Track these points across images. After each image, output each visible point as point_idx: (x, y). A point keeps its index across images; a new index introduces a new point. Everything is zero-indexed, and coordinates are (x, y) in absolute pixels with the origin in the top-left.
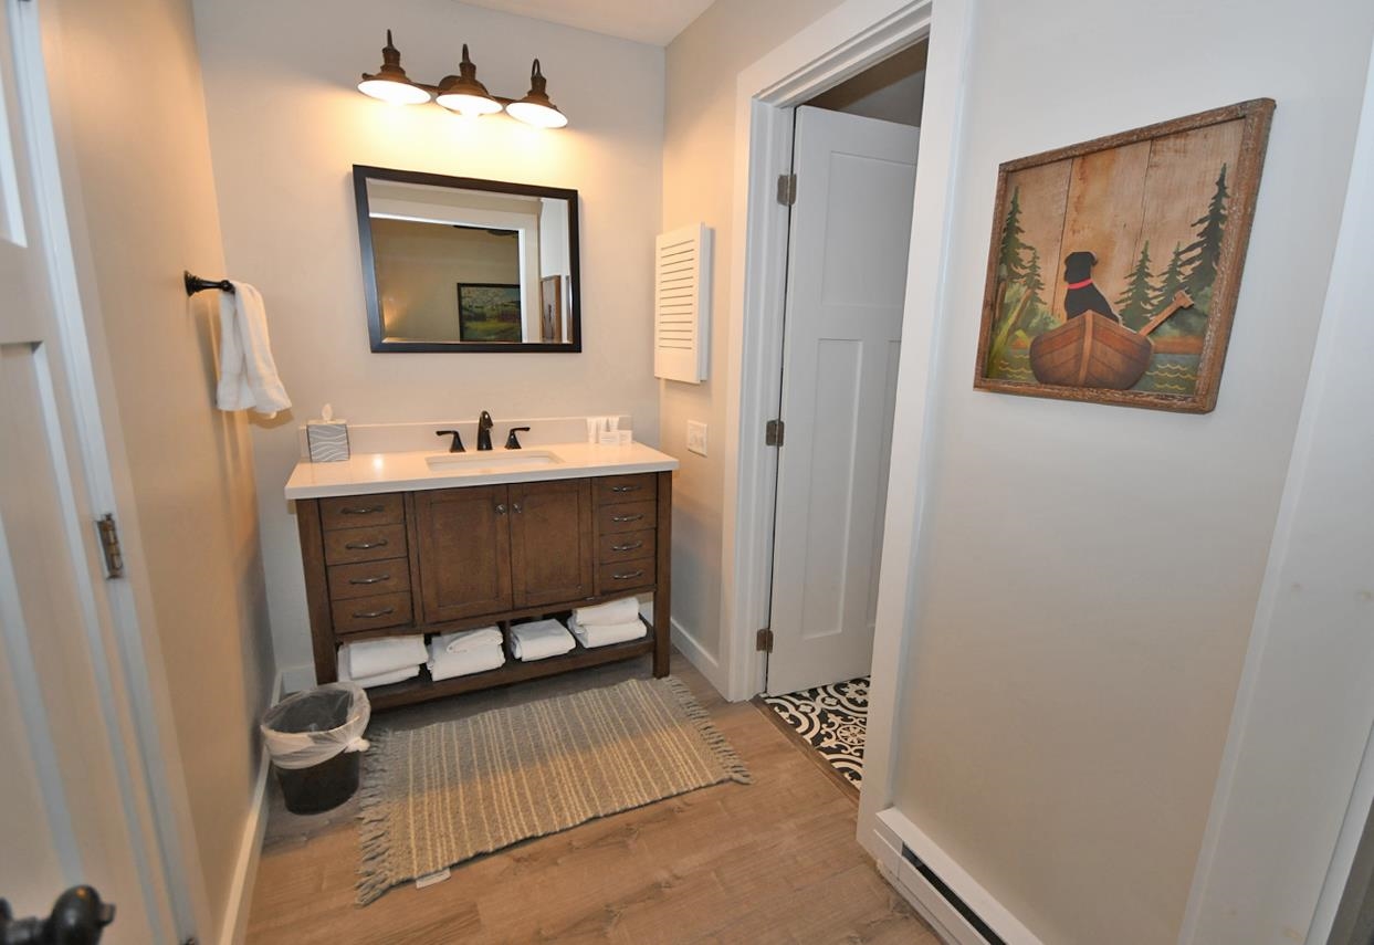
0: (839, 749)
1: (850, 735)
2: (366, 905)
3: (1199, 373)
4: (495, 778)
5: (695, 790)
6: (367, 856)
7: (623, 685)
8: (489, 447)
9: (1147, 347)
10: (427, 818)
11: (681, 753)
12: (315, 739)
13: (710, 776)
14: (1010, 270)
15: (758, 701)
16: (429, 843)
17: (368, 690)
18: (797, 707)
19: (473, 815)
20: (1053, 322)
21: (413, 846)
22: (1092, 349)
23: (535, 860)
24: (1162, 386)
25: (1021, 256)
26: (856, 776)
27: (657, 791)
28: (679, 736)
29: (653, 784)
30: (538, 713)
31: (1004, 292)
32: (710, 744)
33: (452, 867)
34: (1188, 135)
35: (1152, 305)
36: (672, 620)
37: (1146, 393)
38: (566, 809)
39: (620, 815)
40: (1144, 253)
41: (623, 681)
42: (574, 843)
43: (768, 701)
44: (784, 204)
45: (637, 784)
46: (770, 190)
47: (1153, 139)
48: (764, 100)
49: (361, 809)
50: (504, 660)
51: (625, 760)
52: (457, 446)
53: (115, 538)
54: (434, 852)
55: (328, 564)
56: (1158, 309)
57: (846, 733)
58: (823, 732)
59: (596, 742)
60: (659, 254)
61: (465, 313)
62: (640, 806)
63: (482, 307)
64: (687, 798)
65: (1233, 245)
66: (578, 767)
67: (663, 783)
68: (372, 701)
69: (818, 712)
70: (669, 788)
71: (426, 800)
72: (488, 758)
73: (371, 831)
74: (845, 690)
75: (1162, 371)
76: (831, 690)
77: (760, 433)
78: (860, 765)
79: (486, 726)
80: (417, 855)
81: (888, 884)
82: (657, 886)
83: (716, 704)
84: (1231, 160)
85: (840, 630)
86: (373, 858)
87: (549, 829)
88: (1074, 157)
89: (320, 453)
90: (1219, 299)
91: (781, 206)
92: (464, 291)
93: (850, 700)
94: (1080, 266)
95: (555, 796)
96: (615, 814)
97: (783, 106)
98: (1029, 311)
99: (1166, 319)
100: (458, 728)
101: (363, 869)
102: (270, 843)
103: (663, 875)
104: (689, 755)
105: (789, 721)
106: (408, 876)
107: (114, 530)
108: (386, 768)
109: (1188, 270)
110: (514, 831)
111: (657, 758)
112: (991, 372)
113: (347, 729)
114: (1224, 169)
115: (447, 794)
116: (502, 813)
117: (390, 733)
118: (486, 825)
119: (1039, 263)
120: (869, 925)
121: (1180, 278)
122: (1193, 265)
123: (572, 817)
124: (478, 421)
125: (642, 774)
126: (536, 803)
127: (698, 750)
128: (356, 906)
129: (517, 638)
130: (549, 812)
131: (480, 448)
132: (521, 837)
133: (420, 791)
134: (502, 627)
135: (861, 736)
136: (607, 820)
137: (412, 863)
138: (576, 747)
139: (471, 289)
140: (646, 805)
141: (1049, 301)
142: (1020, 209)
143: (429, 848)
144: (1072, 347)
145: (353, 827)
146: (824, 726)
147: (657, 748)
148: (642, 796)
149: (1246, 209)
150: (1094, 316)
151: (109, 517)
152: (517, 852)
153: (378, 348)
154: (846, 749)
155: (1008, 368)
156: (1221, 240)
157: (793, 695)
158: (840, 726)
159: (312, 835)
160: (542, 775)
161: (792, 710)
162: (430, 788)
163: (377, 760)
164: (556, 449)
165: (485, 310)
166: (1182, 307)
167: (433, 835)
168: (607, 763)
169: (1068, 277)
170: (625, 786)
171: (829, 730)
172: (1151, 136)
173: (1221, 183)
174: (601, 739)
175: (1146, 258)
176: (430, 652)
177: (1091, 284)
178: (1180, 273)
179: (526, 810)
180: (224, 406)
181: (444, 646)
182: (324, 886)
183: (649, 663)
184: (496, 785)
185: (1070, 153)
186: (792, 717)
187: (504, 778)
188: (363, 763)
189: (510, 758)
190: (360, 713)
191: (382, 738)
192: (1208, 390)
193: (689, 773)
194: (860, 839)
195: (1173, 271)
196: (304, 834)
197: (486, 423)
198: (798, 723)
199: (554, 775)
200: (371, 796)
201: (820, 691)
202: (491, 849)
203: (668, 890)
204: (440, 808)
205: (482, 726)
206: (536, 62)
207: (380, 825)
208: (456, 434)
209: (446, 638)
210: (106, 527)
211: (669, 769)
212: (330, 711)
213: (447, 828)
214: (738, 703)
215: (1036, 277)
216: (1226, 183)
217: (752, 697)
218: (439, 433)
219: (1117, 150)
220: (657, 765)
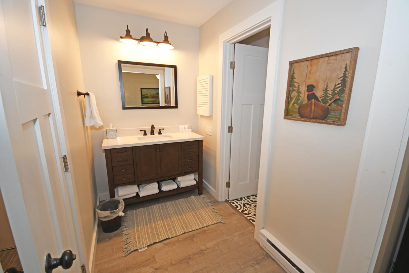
0: (249, 214)
1: (252, 210)
2: (126, 256)
3: (341, 116)
4: (158, 223)
5: (211, 225)
6: (125, 244)
7: (190, 197)
8: (154, 134)
9: (328, 109)
10: (140, 233)
11: (207, 215)
12: (111, 213)
13: (215, 221)
14: (293, 89)
15: (226, 201)
16: (141, 240)
17: (123, 199)
18: (237, 203)
19: (152, 232)
20: (304, 102)
21: (137, 241)
22: (314, 109)
23: (169, 244)
24: (332, 119)
25: (295, 85)
26: (253, 221)
27: (201, 226)
28: (206, 211)
29: (200, 224)
30: (168, 205)
31: (291, 94)
32: (214, 213)
33: (148, 246)
34: (337, 56)
35: (329, 98)
36: (203, 180)
37: (328, 120)
38: (177, 231)
39: (191, 232)
40: (327, 85)
41: (190, 196)
42: (180, 240)
43: (229, 201)
44: (232, 69)
45: (195, 224)
46: (228, 65)
47: (329, 56)
48: (227, 42)
49: (123, 231)
50: (158, 191)
51: (192, 217)
52: (145, 134)
53: (67, 161)
54: (143, 242)
55: (113, 166)
56: (331, 99)
57: (250, 209)
58: (244, 209)
59: (184, 213)
60: (198, 82)
61: (143, 96)
62: (196, 230)
63: (147, 95)
64: (209, 227)
65: (349, 84)
66: (179, 220)
67: (202, 223)
68: (125, 202)
69: (243, 204)
70: (204, 224)
71: (140, 229)
72: (155, 217)
73: (126, 237)
74: (250, 198)
75: (332, 115)
76: (246, 198)
77: (226, 130)
78: (255, 218)
79: (154, 209)
80: (138, 243)
81: (263, 249)
82: (202, 250)
83: (216, 202)
84: (348, 62)
85: (248, 182)
86: (127, 244)
87: (173, 236)
88: (308, 60)
89: (109, 137)
90: (346, 97)
91: (231, 70)
92: (143, 90)
93: (251, 201)
94: (311, 88)
95: (174, 227)
96: (190, 232)
97: (232, 44)
98: (298, 99)
99: (333, 102)
100: (147, 210)
101: (124, 247)
102: (99, 241)
103: (203, 248)
104: (209, 216)
105: (235, 207)
106: (136, 249)
107: (66, 159)
108: (129, 220)
109: (338, 90)
110: (163, 236)
111: (200, 217)
112: (288, 114)
113: (119, 210)
114: (346, 65)
115: (145, 227)
116: (160, 232)
117: (129, 211)
118: (156, 235)
119: (300, 87)
120: (258, 260)
121: (336, 92)
122: (339, 88)
123: (179, 233)
124: (151, 127)
125: (197, 221)
126: (169, 229)
127: (211, 214)
128: (123, 256)
129: (162, 185)
130: (172, 231)
131: (151, 134)
132: (165, 238)
133: (138, 226)
134: (158, 183)
135: (255, 210)
136: (188, 233)
137: (137, 245)
138: (178, 214)
139: (144, 90)
140: (198, 229)
141: (303, 97)
142: (295, 73)
143: (141, 241)
144: (309, 108)
145: (121, 236)
146: (245, 208)
147: (200, 214)
148: (197, 227)
149: (352, 74)
150: (314, 101)
151: (65, 156)
152: (165, 242)
153: (124, 108)
154: (251, 214)
155: (292, 114)
156: (346, 82)
157: (236, 199)
158: (249, 207)
159: (110, 238)
160: (170, 221)
161: (236, 204)
162: (140, 225)
163: (126, 218)
164: (171, 134)
165: (148, 95)
166: (336, 99)
167: (142, 238)
168: (187, 219)
169: (308, 91)
170: (192, 224)
171: (246, 209)
172: (328, 55)
173: (346, 68)
174: (185, 212)
175: (327, 86)
176: (139, 189)
177: (314, 93)
178: (336, 90)
179: (166, 231)
180: (86, 125)
181: (143, 188)
182: (114, 252)
183: (197, 191)
184: (158, 224)
185: (308, 59)
186: (236, 205)
187: (160, 222)
188: (123, 219)
189: (161, 217)
190: (122, 206)
191: (127, 212)
192: (344, 120)
193: (209, 221)
194: (255, 237)
195: (334, 90)
196: (108, 238)
197: (153, 128)
198: (237, 207)
199: (173, 221)
200: (125, 228)
201: (243, 198)
202: (158, 241)
203: (205, 252)
204: (143, 231)
205: (153, 209)
206: (166, 32)
207: (128, 235)
208: (145, 131)
209: (143, 185)
210: (65, 158)
211: (204, 220)
212: (114, 205)
213: (146, 236)
214: (221, 202)
215: (299, 91)
216: (347, 68)
217: (225, 200)
218: (140, 131)
219: (319, 59)
220: (200, 219)
